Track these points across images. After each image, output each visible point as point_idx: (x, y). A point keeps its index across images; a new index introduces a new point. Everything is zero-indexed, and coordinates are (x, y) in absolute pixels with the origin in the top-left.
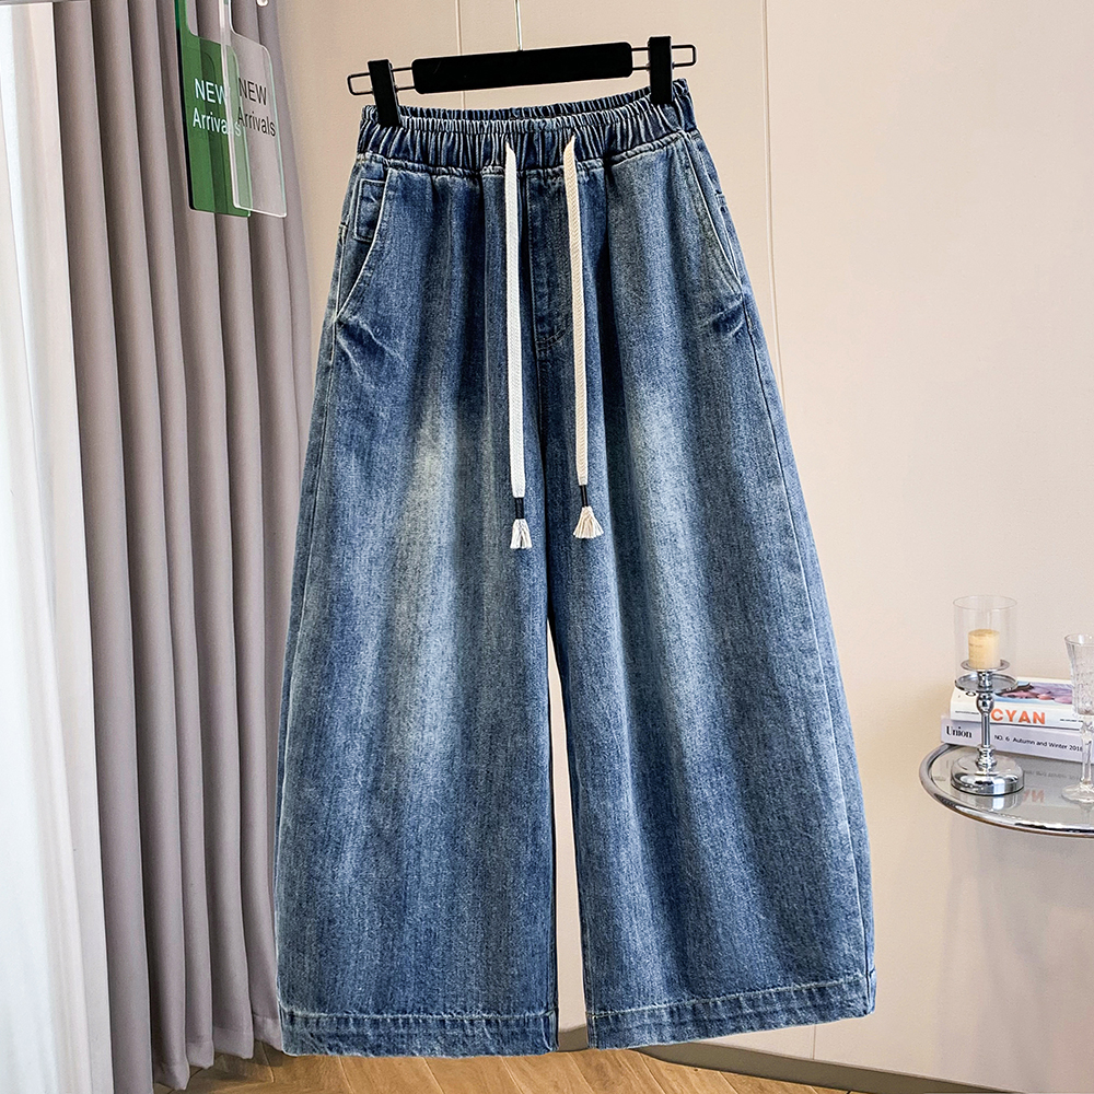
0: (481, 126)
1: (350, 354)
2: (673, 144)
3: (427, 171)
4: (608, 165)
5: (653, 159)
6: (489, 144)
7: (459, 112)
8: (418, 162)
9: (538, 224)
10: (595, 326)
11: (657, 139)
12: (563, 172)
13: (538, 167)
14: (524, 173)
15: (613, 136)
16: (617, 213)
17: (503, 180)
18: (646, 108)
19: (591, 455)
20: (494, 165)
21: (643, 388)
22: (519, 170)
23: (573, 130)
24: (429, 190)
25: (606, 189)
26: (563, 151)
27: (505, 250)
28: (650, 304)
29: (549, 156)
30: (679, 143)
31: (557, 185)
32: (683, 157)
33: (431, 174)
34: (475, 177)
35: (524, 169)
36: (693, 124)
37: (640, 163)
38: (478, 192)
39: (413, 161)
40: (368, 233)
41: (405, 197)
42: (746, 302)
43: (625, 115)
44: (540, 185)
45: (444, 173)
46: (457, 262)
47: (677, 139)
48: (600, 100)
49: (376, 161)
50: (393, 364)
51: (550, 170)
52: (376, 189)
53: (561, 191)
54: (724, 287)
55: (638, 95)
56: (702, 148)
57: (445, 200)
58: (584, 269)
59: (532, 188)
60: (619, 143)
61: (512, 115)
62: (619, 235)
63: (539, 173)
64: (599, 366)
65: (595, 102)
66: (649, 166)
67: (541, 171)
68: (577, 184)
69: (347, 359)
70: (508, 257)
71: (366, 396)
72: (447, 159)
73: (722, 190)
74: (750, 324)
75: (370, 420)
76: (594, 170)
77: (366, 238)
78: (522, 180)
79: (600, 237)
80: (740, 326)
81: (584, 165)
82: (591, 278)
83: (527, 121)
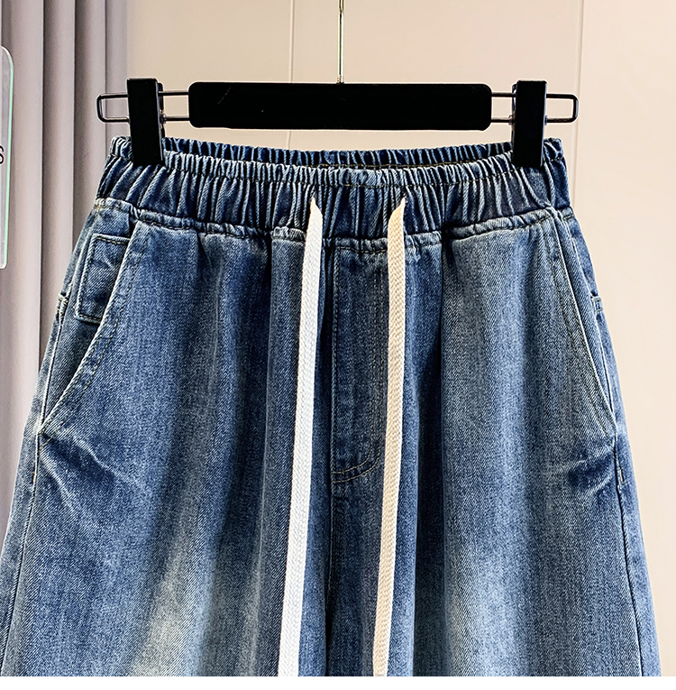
0: (279, 171)
1: (60, 482)
2: (539, 225)
3: (192, 227)
4: (447, 240)
5: (511, 241)
6: (288, 196)
7: (249, 149)
8: (181, 216)
9: (347, 311)
10: (415, 463)
11: (517, 214)
12: (386, 248)
13: (354, 237)
14: (332, 243)
15: (457, 201)
16: (456, 305)
17: (302, 250)
18: (505, 169)
19: (394, 642)
20: (291, 226)
21: (471, 552)
22: (325, 236)
23: (404, 190)
24: (193, 251)
25: (442, 272)
26: (388, 217)
27: (297, 346)
28: (490, 440)
29: (368, 222)
30: (548, 225)
31: (376, 264)
32: (551, 244)
33: (199, 231)
34: (262, 238)
35: (333, 237)
36: (566, 199)
37: (493, 243)
38: (264, 261)
39: (173, 215)
40: (95, 310)
41: (156, 260)
42: (619, 449)
43: (477, 174)
44: (353, 261)
45: (217, 231)
46: (228, 358)
47: (544, 218)
48: (443, 149)
49: (120, 209)
50: (128, 493)
51: (368, 242)
52: (114, 249)
53: (382, 272)
54: (592, 425)
55: (495, 149)
56: (576, 233)
57: (215, 265)
58: (406, 382)
59: (342, 263)
60: (465, 212)
61: (324, 161)
62: (456, 336)
63: (352, 245)
64: (416, 516)
65: (436, 151)
66: (505, 251)
67: (356, 242)
68: (404, 266)
69: (55, 487)
70: (301, 358)
71: (84, 539)
72: (224, 214)
73: (599, 291)
74: (620, 478)
75: (91, 571)
76: (429, 247)
77: (93, 317)
78: (328, 251)
79: (430, 336)
80: (606, 481)
81: (416, 239)
82: (414, 394)
83: (342, 170)
